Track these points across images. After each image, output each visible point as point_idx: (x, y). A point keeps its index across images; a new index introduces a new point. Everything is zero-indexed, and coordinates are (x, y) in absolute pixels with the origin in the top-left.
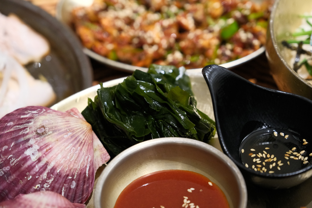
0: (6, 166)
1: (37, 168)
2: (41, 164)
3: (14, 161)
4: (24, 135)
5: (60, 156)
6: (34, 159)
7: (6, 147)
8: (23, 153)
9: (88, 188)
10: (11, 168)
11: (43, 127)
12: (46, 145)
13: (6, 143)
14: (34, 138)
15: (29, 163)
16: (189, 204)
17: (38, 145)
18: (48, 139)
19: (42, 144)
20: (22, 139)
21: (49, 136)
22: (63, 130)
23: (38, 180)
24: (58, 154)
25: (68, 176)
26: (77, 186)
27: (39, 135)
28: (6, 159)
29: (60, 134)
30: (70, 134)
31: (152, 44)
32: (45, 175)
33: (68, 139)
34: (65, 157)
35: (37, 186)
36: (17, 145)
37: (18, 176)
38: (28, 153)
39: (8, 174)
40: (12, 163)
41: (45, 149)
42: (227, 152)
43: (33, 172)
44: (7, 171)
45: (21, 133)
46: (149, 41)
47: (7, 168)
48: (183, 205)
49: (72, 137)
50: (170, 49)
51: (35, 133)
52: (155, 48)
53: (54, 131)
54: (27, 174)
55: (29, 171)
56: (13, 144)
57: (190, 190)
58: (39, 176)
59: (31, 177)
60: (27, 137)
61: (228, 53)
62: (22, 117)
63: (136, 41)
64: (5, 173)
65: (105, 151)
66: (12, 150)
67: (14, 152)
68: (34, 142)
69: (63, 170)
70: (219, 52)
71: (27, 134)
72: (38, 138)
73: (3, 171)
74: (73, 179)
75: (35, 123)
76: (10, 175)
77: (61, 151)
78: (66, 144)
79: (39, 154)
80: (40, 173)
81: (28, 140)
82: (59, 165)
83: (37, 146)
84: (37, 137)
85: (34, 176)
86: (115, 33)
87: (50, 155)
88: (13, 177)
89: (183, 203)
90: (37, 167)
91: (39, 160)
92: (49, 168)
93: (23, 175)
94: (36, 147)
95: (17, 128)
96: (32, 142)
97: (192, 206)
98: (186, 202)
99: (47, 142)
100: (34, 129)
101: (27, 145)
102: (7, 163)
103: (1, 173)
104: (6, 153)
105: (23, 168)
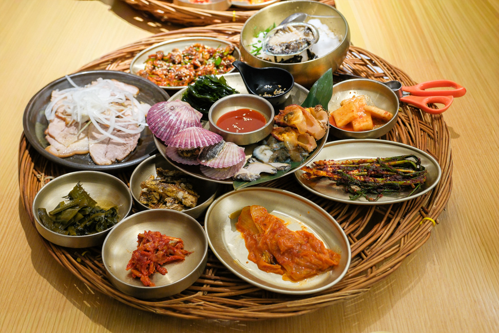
0: (163, 126)
1: (178, 123)
2: (179, 121)
3: (166, 123)
4: (165, 112)
5: (185, 116)
6: (175, 120)
7: (159, 119)
8: (169, 119)
10: (166, 126)
11: (172, 106)
12: (178, 113)
13: (158, 118)
15: (173, 122)
18: (177, 110)
20: (165, 114)
23: (180, 128)
25: (191, 123)
27: (172, 110)
30: (184, 107)
31: (186, 76)
32: (182, 125)
33: (185, 109)
34: (187, 116)
35: (181, 130)
36: (164, 117)
37: (171, 129)
38: (171, 118)
43: (177, 125)
45: (163, 112)
46: (184, 74)
47: (164, 127)
49: (186, 107)
50: (195, 76)
52: (188, 77)
53: (178, 107)
55: (175, 125)
56: (162, 117)
57: (244, 115)
60: (167, 112)
61: (222, 70)
62: (158, 107)
63: (177, 77)
65: (199, 112)
67: (164, 120)
68: (172, 113)
69: (188, 122)
70: (217, 71)
74: (194, 125)
75: (167, 106)
76: (167, 129)
77: (185, 114)
78: (185, 111)
79: (176, 117)
81: (168, 113)
82: (186, 120)
86: (164, 77)
87: (181, 116)
88: (169, 130)
92: (183, 122)
93: (172, 128)
94: (174, 115)
95: (160, 111)
96: (170, 113)
97: (248, 119)
98: (245, 119)
99: (177, 112)
100: (168, 109)
101: (169, 115)
102: (163, 125)
103: (162, 130)
104: (161, 121)
105: (171, 125)
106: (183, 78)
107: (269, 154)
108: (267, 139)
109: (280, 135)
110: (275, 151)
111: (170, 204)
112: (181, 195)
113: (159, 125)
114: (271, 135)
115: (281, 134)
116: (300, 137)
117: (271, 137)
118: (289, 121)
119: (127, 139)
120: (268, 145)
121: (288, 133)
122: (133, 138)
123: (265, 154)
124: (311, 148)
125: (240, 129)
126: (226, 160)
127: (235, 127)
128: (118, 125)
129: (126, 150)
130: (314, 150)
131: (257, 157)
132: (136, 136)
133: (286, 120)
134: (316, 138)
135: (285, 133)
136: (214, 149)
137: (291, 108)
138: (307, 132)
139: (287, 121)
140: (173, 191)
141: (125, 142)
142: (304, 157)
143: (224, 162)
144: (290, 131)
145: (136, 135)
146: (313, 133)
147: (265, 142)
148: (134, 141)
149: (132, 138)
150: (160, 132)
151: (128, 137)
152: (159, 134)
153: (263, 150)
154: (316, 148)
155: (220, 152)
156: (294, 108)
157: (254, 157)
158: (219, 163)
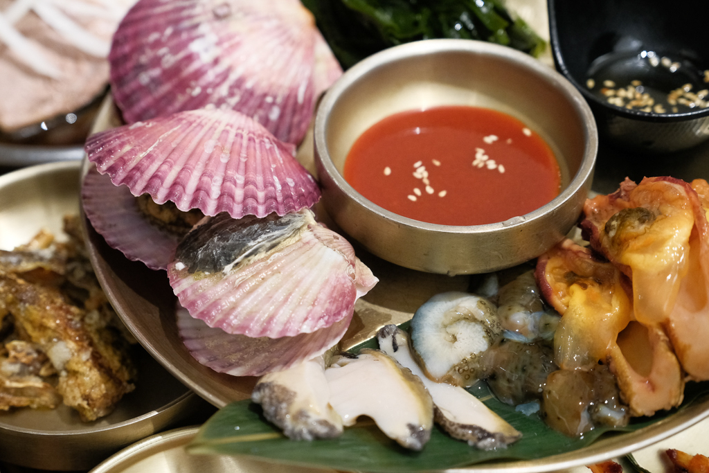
0: (154, 67)
1: (210, 76)
2: (219, 68)
3: (170, 60)
4: (190, 17)
6: (206, 58)
7: (156, 35)
8: (186, 46)
9: (300, 123)
10: (164, 72)
11: (227, 5)
12: (230, 37)
13: (157, 28)
14: (210, 23)
15: (194, 66)
16: (485, 161)
17: (216, 34)
18: (236, 26)
19: (223, 34)
20: (186, 24)
21: (237, 22)
22: (262, 14)
23: (211, 97)
24: (251, 54)
25: (265, 95)
26: (282, 116)
27: (218, 17)
28: (155, 57)
29: (257, 20)
30: (274, 23)
32: (223, 90)
36: (176, 33)
37: (176, 86)
38: (195, 47)
39: (156, 82)
40: (166, 62)
41: (228, 43)
42: (566, 72)
43: (202, 82)
44: (156, 77)
47: (156, 72)
48: (475, 163)
49: (279, 27)
51: (210, 14)
53: (246, 14)
54: (193, 83)
55: (196, 80)
56: (169, 31)
57: (490, 139)
58: (214, 89)
59: (198, 90)
60: (197, 20)
64: (152, 80)
66: (167, 41)
67: (171, 44)
68: (209, 29)
69: (257, 84)
71: (197, 15)
72: (216, 24)
73: (148, 75)
74: (273, 104)
76: (161, 84)
77: (257, 49)
78: (268, 38)
79: (216, 52)
80: (216, 85)
81: (196, 26)
84: (215, 22)
85: (204, 88)
87: (237, 55)
88: (166, 88)
89: (474, 159)
90: (210, 73)
91: (216, 62)
92: (233, 77)
93: (183, 85)
94: (213, 38)
96: (203, 29)
97: (492, 165)
98: (480, 158)
100: (209, 8)
102: (157, 62)
103: (144, 78)
104: (157, 44)
105: (185, 74)
107: (472, 342)
108: (506, 276)
109: (562, 285)
110: (503, 341)
111: (15, 368)
112: (63, 351)
113: (144, 59)
114: (532, 265)
115: (570, 283)
116: (629, 333)
117: (526, 277)
118: (620, 243)
119: (68, 64)
120: (497, 303)
121: (594, 290)
123: (455, 339)
124: (643, 401)
125: (430, 190)
126: (248, 304)
127: (421, 172)
130: (660, 414)
131: (415, 335)
133: (612, 234)
134: (689, 367)
135: (584, 287)
136: (235, 235)
137: (660, 192)
138: (665, 326)
139: (613, 241)
140: (42, 328)
141: (55, 74)
142: (599, 423)
143: (233, 308)
144: (609, 287)
146: (683, 338)
147: (492, 288)
149: (86, 66)
152: (127, 90)
153: (458, 320)
154: (674, 410)
155: (254, 258)
156: (670, 195)
157: (408, 329)
158: (215, 304)
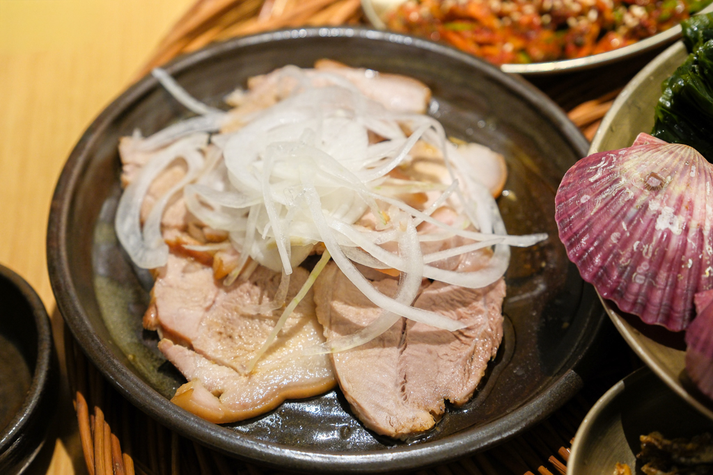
0: (639, 263)
1: (692, 244)
2: (693, 232)
3: (648, 250)
4: (630, 202)
5: (709, 209)
6: (677, 230)
7: (616, 235)
8: (654, 229)
10: (650, 262)
11: (652, 174)
12: (681, 200)
14: (654, 198)
15: (675, 243)
17: (668, 205)
18: (677, 188)
19: (673, 202)
20: (633, 211)
21: (673, 185)
22: (681, 167)
23: (704, 261)
24: (705, 206)
27: (655, 190)
28: (633, 253)
29: (682, 174)
30: (693, 168)
32: (708, 248)
35: (707, 271)
36: (634, 223)
37: (670, 270)
38: (661, 225)
39: (652, 275)
40: (647, 253)
43: (689, 252)
44: (648, 270)
45: (621, 202)
47: (644, 267)
51: (646, 191)
53: (672, 175)
54: (683, 258)
55: (683, 253)
56: (624, 225)
58: (702, 253)
59: (690, 261)
60: (640, 201)
62: (592, 180)
64: (646, 276)
66: (632, 234)
67: (637, 235)
68: (658, 204)
71: (635, 198)
72: (659, 196)
73: (640, 274)
75: (627, 176)
76: (656, 274)
77: (705, 199)
78: (702, 185)
79: (680, 219)
80: (701, 247)
81: (645, 207)
83: (667, 208)
84: (656, 195)
85: (694, 257)
87: (697, 212)
90: (689, 241)
91: (687, 230)
93: (677, 265)
94: (668, 211)
95: (604, 199)
96: (654, 206)
99: (676, 195)
100: (639, 186)
101: (649, 214)
102: (638, 257)
103: (639, 279)
104: (625, 243)
105: (670, 253)
106: (572, 22)
113: (623, 261)
119: (462, 310)
122: (485, 304)
128: (432, 265)
129: (471, 357)
132: (492, 294)
141: (461, 327)
145: (491, 287)
148: (489, 315)
149: (479, 304)
150: (635, 288)
151: (465, 304)
152: (631, 298)
